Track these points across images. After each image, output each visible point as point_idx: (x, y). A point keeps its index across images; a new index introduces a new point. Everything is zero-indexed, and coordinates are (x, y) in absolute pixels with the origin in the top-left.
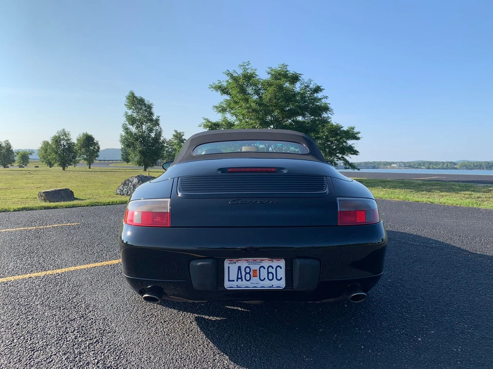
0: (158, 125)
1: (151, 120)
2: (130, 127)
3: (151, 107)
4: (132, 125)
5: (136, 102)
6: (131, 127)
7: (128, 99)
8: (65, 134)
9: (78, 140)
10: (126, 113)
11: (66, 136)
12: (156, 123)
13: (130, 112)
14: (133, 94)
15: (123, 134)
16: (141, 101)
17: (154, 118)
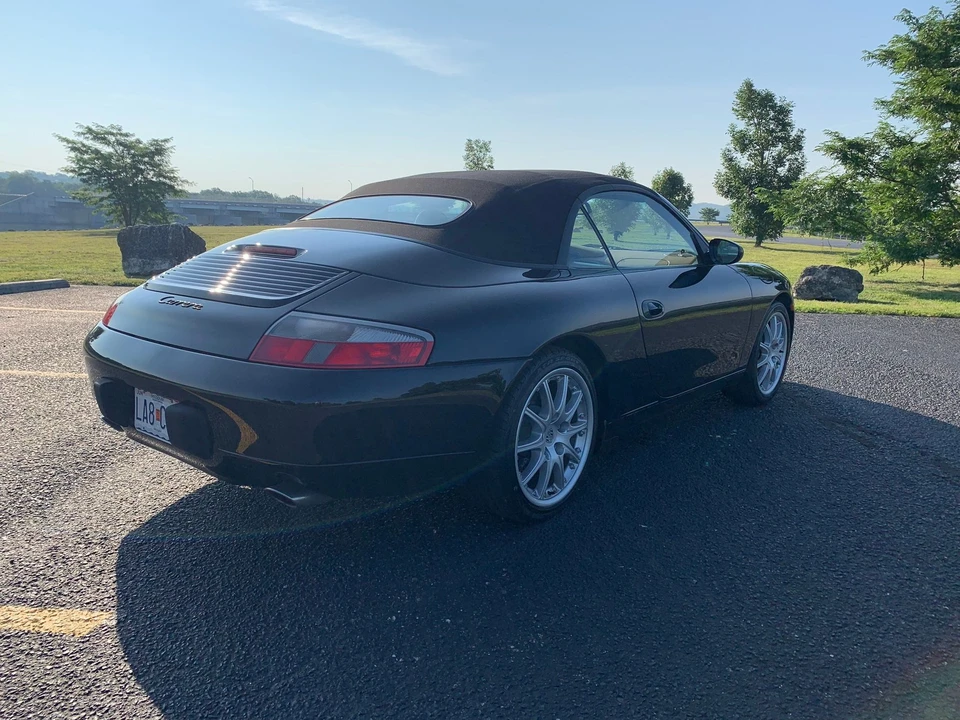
0: (800, 148)
1: (785, 140)
2: (737, 155)
3: (789, 111)
4: (743, 151)
5: (756, 102)
6: (739, 155)
7: (739, 97)
8: (624, 172)
9: (655, 183)
10: (733, 127)
11: (625, 176)
12: (796, 145)
13: (741, 125)
14: (749, 85)
15: (723, 170)
16: (767, 100)
17: (793, 134)
